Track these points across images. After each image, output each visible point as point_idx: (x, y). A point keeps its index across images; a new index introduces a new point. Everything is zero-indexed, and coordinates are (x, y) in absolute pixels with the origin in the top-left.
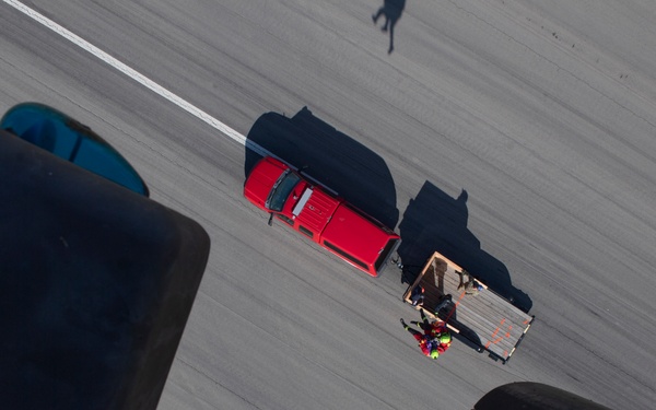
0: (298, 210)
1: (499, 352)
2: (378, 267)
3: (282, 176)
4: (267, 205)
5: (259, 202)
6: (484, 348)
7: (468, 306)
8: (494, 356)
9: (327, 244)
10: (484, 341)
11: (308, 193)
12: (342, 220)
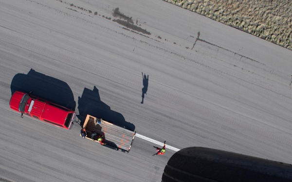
0: (30, 110)
1: (125, 148)
2: (67, 125)
3: (23, 97)
4: (19, 110)
5: (16, 110)
6: (118, 149)
7: (109, 133)
8: (123, 150)
9: (44, 120)
10: (118, 146)
11: (33, 102)
12: (48, 110)
